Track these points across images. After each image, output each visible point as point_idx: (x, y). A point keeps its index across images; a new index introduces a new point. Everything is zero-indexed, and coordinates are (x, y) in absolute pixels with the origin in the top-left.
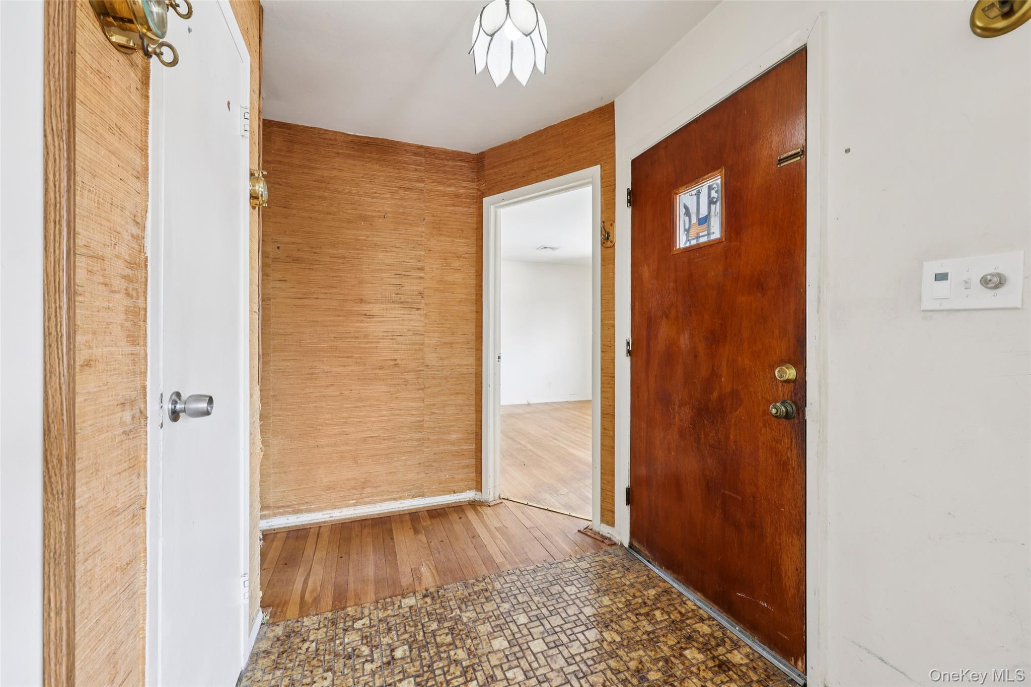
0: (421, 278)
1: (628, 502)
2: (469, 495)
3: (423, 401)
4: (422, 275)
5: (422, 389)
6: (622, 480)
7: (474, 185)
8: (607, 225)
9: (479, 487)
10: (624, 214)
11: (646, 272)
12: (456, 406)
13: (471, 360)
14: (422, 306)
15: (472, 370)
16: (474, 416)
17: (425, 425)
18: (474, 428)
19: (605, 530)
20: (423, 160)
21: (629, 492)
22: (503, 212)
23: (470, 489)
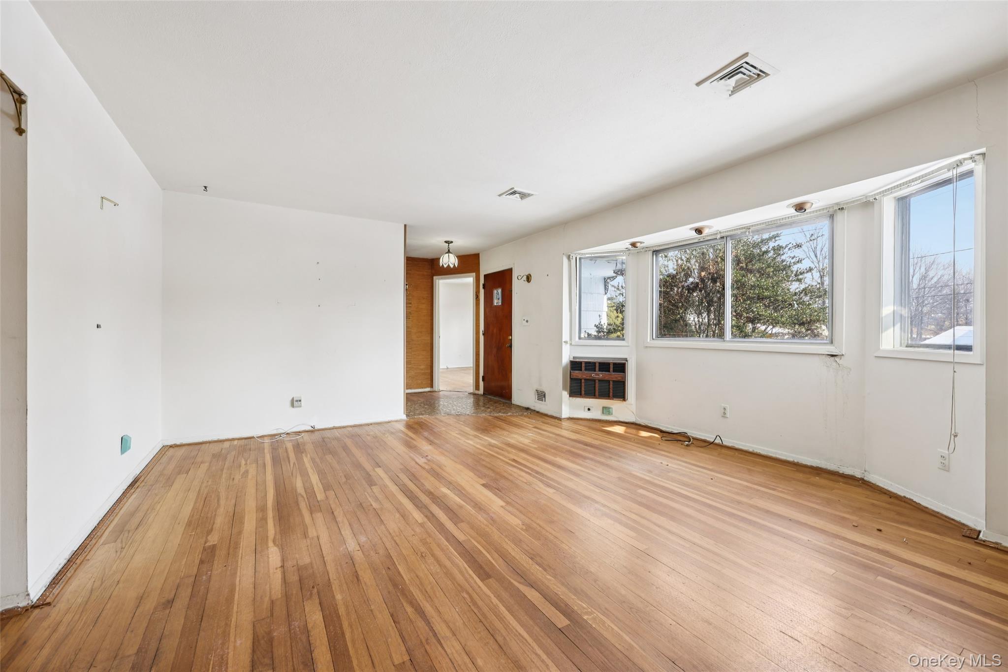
0: (410, 307)
1: (483, 380)
2: (428, 389)
3: (411, 353)
4: (411, 306)
5: (411, 349)
6: (481, 374)
7: (430, 271)
8: (477, 294)
9: (432, 386)
10: (482, 291)
11: (487, 310)
12: (423, 355)
13: (429, 338)
14: (411, 317)
15: (429, 342)
16: (430, 359)
17: (412, 362)
18: (429, 364)
19: (477, 392)
20: (411, 262)
21: (483, 377)
22: (441, 282)
23: (428, 387)
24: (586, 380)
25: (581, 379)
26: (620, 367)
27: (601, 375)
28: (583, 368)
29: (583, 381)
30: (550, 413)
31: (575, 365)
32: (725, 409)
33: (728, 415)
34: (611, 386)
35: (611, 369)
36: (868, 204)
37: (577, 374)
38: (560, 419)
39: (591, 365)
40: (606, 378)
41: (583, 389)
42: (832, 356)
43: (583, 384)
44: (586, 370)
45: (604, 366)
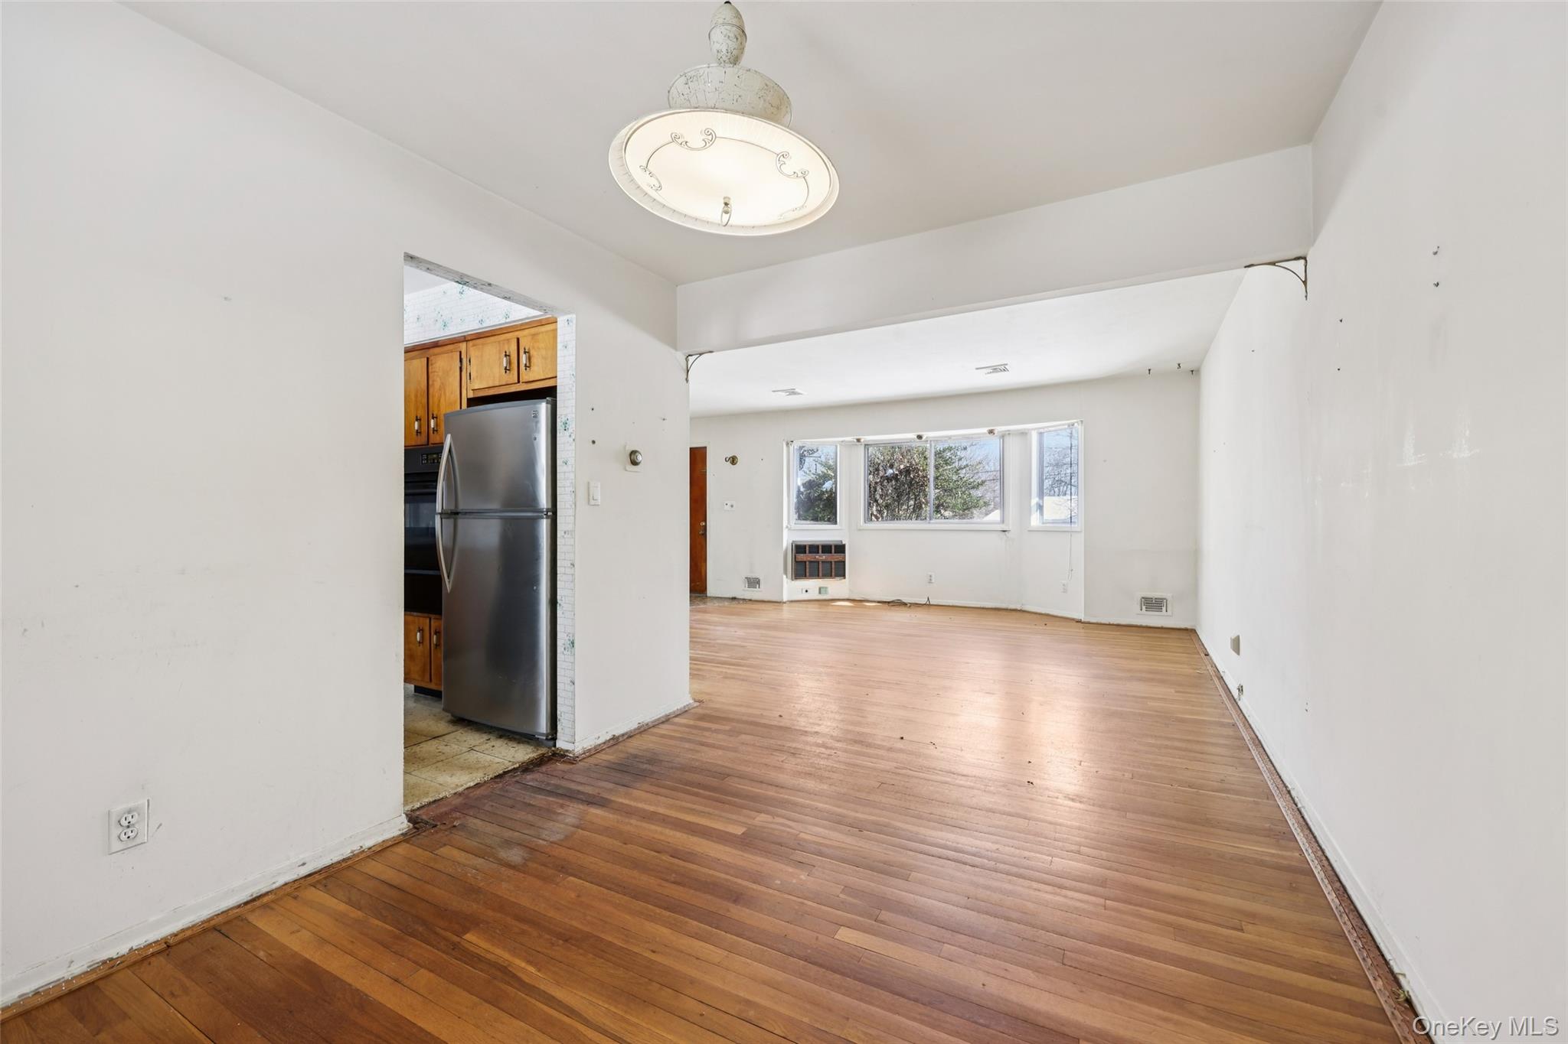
24: (810, 562)
25: (805, 562)
26: (840, 549)
27: (824, 557)
28: (807, 551)
29: (807, 563)
30: (766, 599)
31: (799, 549)
32: (931, 576)
33: (933, 581)
34: (833, 566)
35: (833, 551)
36: (1024, 434)
37: (801, 557)
38: (780, 603)
39: (814, 548)
40: (829, 560)
41: (807, 570)
42: (1004, 531)
43: (807, 566)
44: (810, 552)
45: (827, 548)
